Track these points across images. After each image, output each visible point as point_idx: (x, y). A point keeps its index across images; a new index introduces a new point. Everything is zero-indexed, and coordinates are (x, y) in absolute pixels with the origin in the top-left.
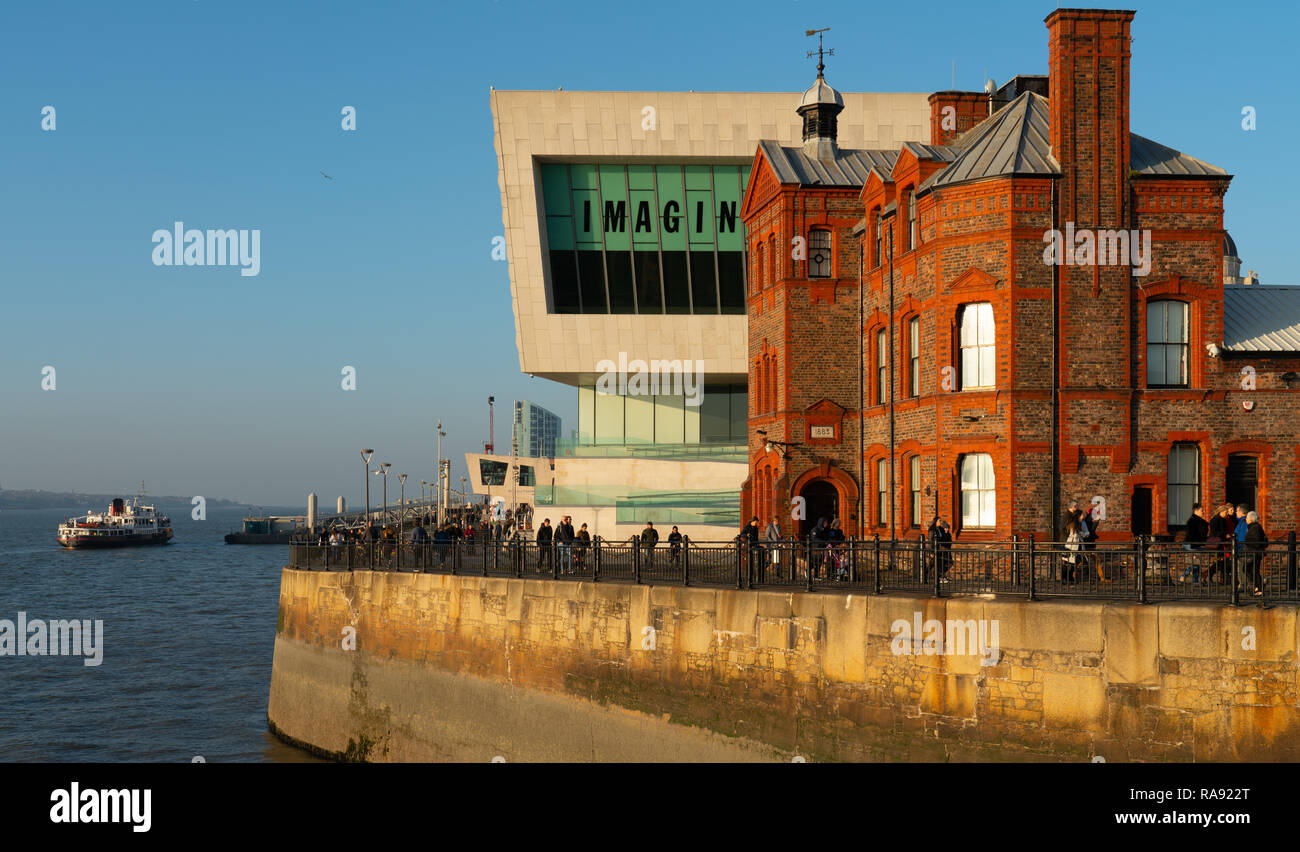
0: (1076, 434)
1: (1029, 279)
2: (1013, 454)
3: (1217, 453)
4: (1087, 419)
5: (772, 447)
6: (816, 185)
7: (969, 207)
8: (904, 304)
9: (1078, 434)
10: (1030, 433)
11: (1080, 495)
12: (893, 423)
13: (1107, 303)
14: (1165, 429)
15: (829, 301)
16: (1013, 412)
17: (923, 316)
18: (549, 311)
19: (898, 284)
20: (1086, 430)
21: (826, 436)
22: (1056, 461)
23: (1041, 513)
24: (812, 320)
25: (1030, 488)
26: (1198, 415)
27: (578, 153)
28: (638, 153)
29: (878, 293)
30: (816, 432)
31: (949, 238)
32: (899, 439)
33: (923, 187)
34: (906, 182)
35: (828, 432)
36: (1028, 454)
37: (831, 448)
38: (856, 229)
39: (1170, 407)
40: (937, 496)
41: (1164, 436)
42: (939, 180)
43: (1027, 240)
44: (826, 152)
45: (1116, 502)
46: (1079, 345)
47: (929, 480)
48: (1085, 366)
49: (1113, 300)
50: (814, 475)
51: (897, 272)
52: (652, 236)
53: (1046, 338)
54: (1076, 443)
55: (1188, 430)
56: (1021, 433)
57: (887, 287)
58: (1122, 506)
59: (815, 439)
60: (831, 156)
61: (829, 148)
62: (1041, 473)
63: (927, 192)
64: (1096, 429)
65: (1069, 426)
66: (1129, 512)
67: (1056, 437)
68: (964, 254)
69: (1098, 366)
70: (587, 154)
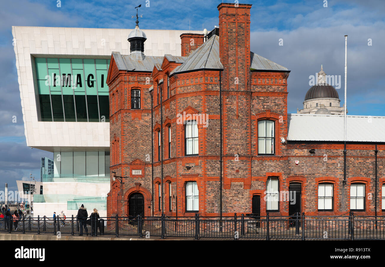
0: (229, 174)
1: (211, 111)
2: (205, 182)
3: (285, 181)
4: (234, 167)
5: (116, 178)
6: (133, 71)
7: (188, 82)
8: (166, 121)
9: (230, 174)
10: (212, 173)
11: (231, 198)
12: (163, 169)
13: (242, 121)
14: (265, 172)
15: (139, 119)
16: (205, 165)
17: (172, 125)
18: (39, 120)
19: (164, 112)
20: (234, 172)
21: (138, 174)
22: (221, 184)
23: (216, 205)
24: (132, 126)
25: (212, 195)
26: (278, 166)
27: (50, 53)
28: (76, 54)
29: (157, 116)
30: (134, 172)
31: (180, 94)
32: (165, 175)
33: (171, 73)
34: (166, 71)
35: (140, 172)
36: (211, 182)
37: (140, 179)
38: (150, 89)
39: (267, 163)
40: (177, 198)
41: (264, 174)
42: (177, 70)
43: (210, 96)
44: (139, 57)
45: (246, 201)
46: (231, 138)
47: (174, 192)
48: (233, 146)
49: (244, 120)
50: (134, 190)
51: (163, 107)
52: (82, 89)
53: (218, 135)
54: (229, 177)
55: (274, 172)
56: (208, 173)
57: (160, 114)
58: (248, 202)
59: (134, 175)
60: (141, 59)
61: (141, 55)
62: (216, 189)
63: (172, 75)
64: (237, 171)
65: (227, 170)
66: (251, 205)
67: (221, 174)
68: (186, 101)
69: (238, 146)
70: (54, 54)
